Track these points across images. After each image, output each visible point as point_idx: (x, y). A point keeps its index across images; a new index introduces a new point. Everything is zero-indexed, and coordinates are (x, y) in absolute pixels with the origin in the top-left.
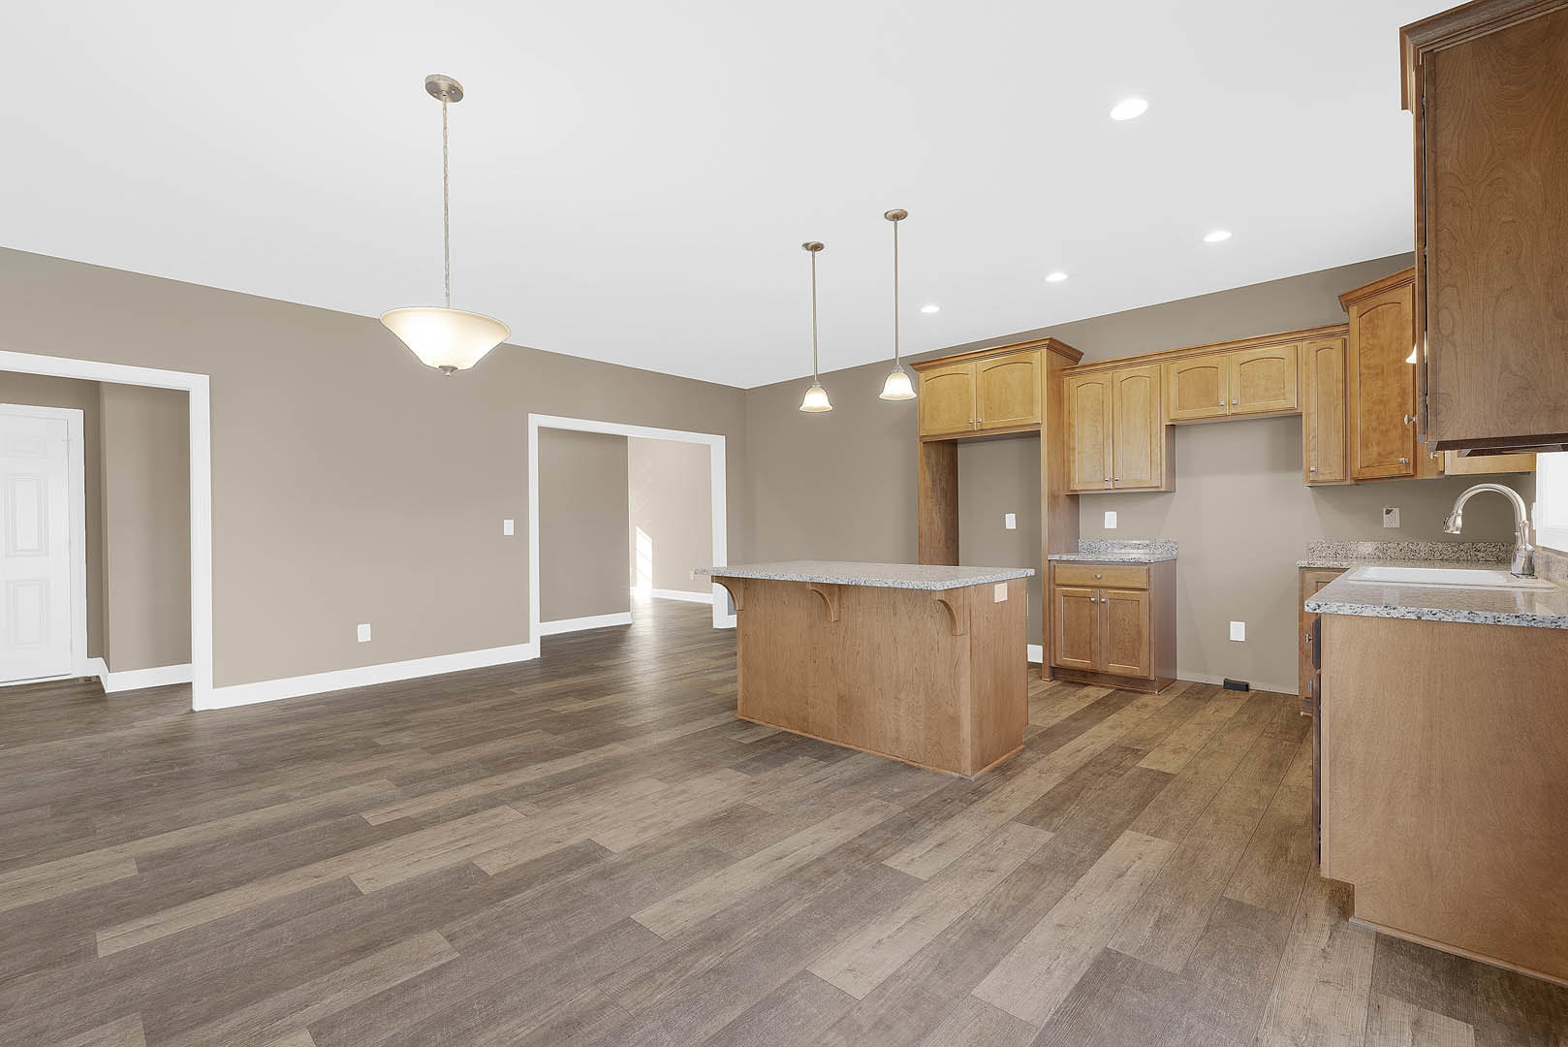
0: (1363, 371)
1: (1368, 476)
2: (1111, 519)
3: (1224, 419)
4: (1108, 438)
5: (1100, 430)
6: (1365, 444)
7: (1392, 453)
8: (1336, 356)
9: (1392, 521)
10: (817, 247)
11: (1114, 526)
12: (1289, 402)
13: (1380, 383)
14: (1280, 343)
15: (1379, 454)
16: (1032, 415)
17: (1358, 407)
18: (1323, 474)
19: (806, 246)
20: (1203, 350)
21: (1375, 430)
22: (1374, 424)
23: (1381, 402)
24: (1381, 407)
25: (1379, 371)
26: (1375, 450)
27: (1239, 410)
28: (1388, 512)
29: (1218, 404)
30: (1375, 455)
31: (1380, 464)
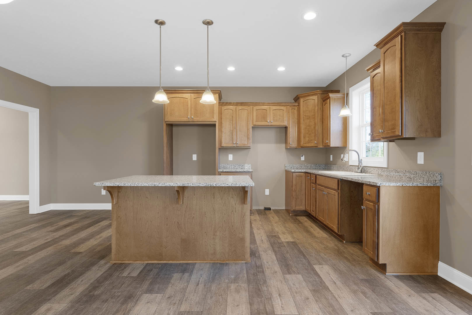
0: (304, 117)
1: (305, 146)
2: (231, 157)
3: (268, 127)
4: (235, 129)
5: (232, 126)
6: (304, 137)
7: (312, 140)
8: (296, 112)
9: (303, 158)
10: (162, 23)
11: (232, 159)
12: (285, 124)
13: (309, 121)
14: (283, 105)
15: (308, 140)
16: (213, 118)
17: (303, 126)
18: (293, 145)
19: (156, 21)
20: (263, 104)
21: (307, 133)
22: (307, 132)
23: (309, 126)
24: (309, 127)
25: (309, 117)
26: (307, 139)
27: (272, 124)
28: (302, 156)
29: (267, 121)
30: (307, 141)
31: (309, 143)
